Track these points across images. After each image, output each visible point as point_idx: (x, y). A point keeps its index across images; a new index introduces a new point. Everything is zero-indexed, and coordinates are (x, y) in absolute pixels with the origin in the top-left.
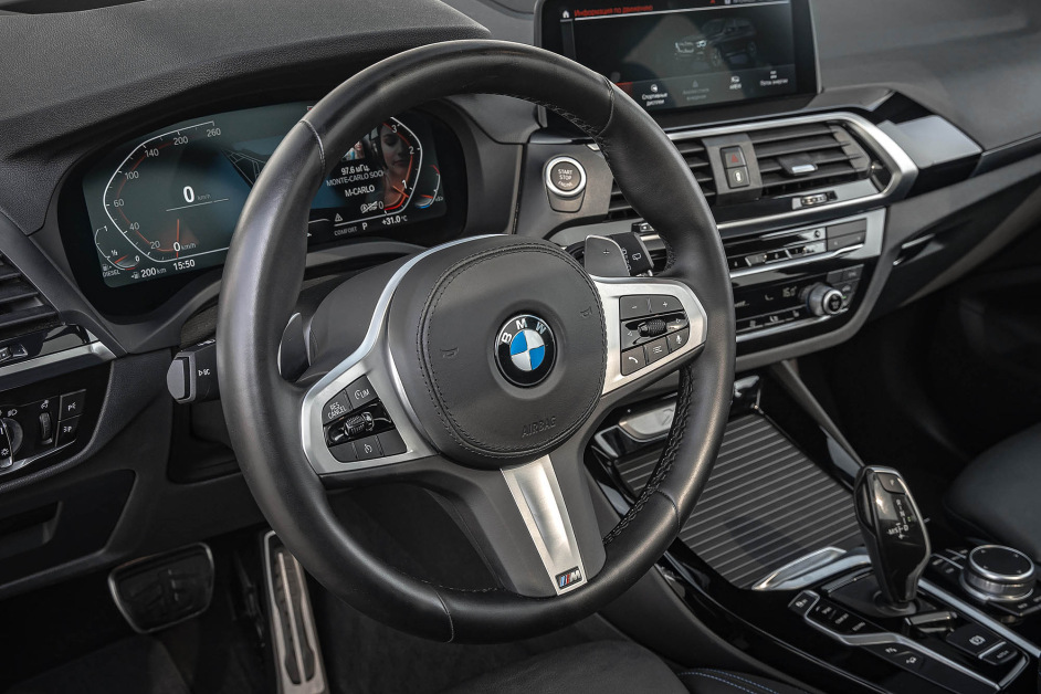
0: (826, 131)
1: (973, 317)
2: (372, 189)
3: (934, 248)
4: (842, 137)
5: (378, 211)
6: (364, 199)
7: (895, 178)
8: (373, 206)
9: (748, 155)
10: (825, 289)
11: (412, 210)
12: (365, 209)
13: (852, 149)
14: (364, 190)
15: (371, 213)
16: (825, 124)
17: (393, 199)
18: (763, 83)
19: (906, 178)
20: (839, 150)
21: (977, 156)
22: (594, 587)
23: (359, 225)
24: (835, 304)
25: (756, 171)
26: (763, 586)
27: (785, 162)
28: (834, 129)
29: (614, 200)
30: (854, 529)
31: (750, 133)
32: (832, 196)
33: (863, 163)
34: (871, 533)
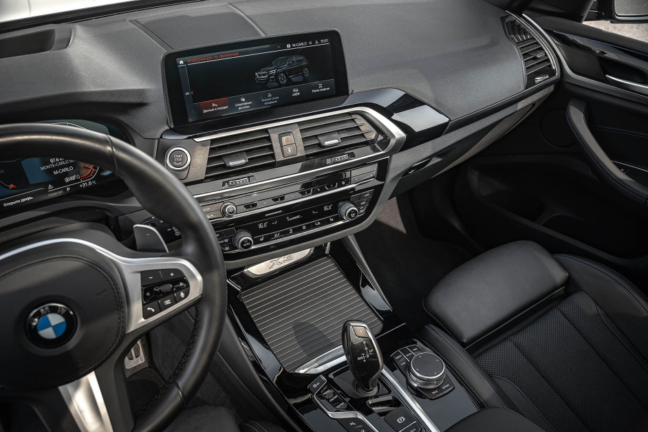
2: (71, 168)
3: (436, 160)
4: (360, 121)
5: (76, 180)
6: (67, 174)
7: (393, 142)
8: (73, 178)
9: (298, 135)
10: (352, 205)
11: (98, 178)
12: (67, 180)
13: (366, 127)
14: (66, 170)
15: (71, 182)
16: (349, 114)
17: (85, 173)
18: (314, 91)
19: (399, 142)
20: (358, 128)
21: (446, 124)
23: (65, 189)
24: (353, 215)
25: (301, 145)
26: (302, 372)
27: (321, 139)
28: (354, 117)
29: (209, 170)
31: (299, 124)
32: (352, 155)
33: (372, 135)
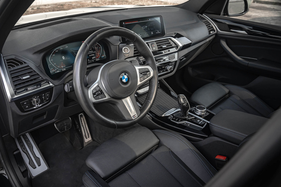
0: (167, 40)
1: (190, 70)
2: (94, 55)
3: (185, 59)
4: (170, 41)
5: (95, 58)
6: (92, 56)
7: (179, 47)
8: (94, 58)
9: (155, 45)
10: (169, 66)
11: (101, 58)
12: (93, 58)
13: (172, 43)
14: (92, 55)
15: (94, 59)
16: (167, 39)
17: (97, 56)
18: (157, 33)
19: (181, 47)
20: (170, 43)
21: (191, 43)
22: (139, 118)
23: (92, 61)
24: (171, 69)
25: (157, 47)
26: (163, 116)
27: (161, 46)
28: (169, 40)
29: (134, 54)
30: (177, 105)
31: (155, 41)
32: (169, 51)
33: (174, 45)
34: (181, 105)
